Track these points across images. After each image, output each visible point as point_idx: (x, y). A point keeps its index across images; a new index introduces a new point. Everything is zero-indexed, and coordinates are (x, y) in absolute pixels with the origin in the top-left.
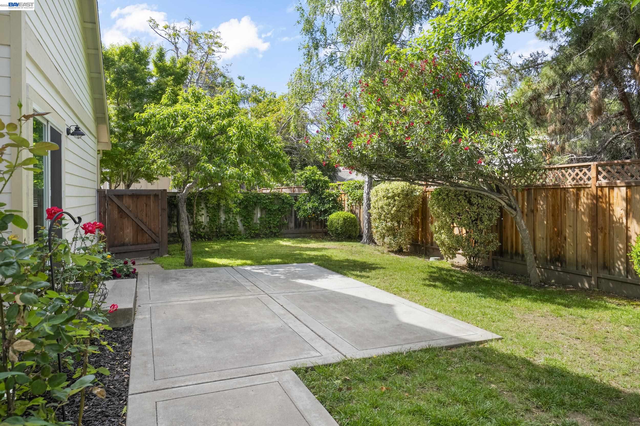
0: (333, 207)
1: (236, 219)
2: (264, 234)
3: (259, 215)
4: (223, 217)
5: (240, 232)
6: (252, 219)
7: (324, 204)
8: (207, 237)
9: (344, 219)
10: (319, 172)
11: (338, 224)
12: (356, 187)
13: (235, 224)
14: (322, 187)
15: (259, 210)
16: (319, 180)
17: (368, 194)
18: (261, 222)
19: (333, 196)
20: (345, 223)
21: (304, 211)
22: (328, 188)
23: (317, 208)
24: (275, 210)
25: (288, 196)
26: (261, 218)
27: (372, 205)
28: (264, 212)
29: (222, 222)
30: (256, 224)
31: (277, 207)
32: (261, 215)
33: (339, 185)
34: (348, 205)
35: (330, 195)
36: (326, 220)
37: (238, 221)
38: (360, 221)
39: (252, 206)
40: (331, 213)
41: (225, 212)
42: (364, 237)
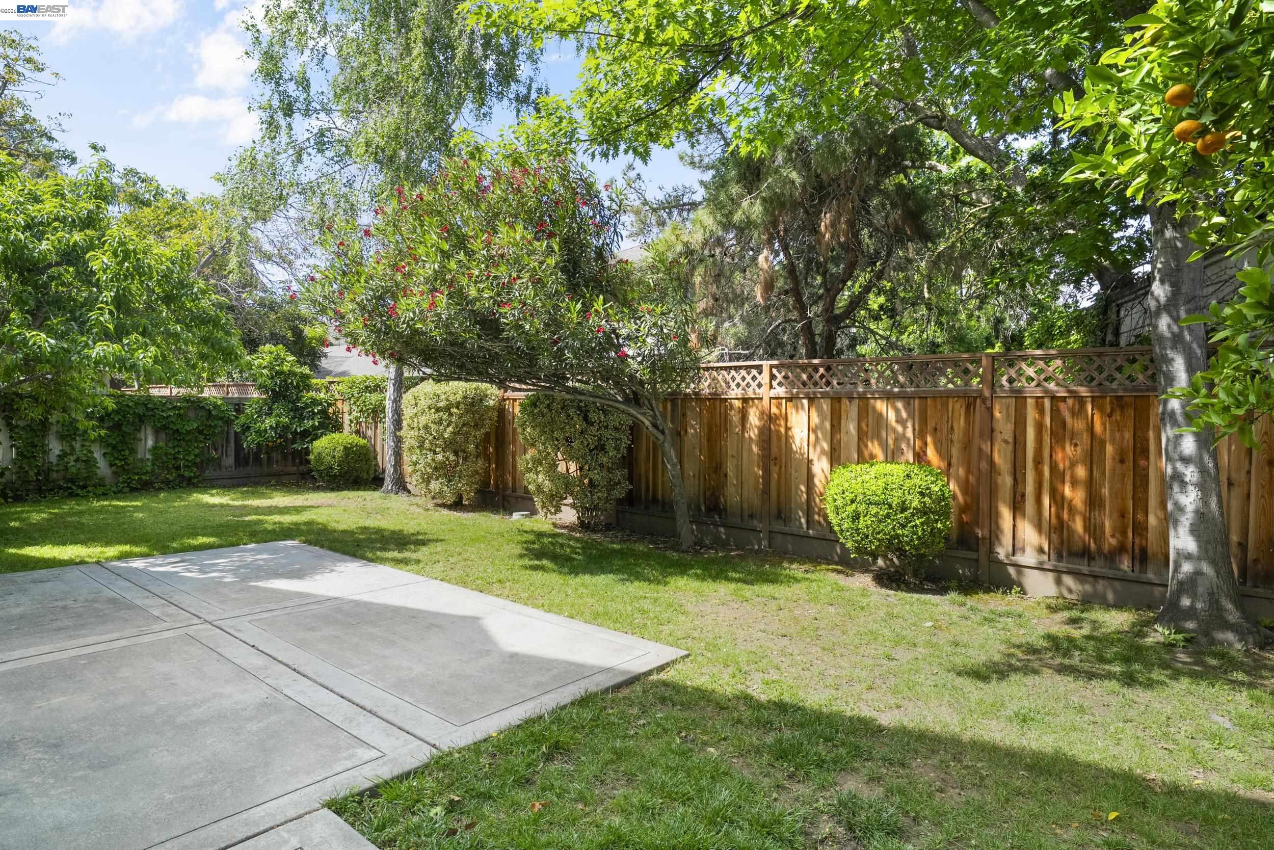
0: (322, 425)
1: (92, 452)
2: (162, 482)
3: (150, 443)
4: (55, 447)
5: (102, 479)
6: (133, 451)
7: (301, 419)
8: (10, 494)
9: (345, 448)
10: (291, 358)
11: (334, 457)
12: (367, 387)
13: (89, 462)
14: (298, 386)
15: (149, 431)
16: (292, 373)
17: (397, 401)
18: (156, 457)
19: (321, 404)
20: (347, 455)
21: (259, 432)
22: (309, 388)
23: (286, 428)
24: (189, 432)
25: (219, 402)
26: (155, 448)
27: (405, 423)
28: (163, 436)
29: (53, 459)
30: (142, 460)
31: (195, 425)
32: (156, 442)
33: (330, 383)
34: (351, 421)
35: (315, 402)
36: (307, 452)
37: (97, 455)
38: (375, 451)
39: (133, 424)
40: (317, 437)
41: (62, 437)
42: (388, 481)
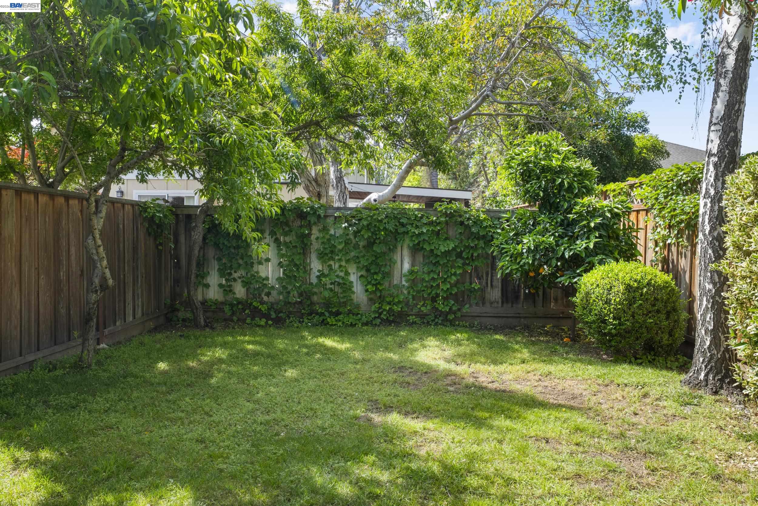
0: (599, 249)
1: (347, 274)
2: (416, 315)
3: (407, 266)
4: (316, 266)
5: (358, 306)
6: (388, 275)
7: (573, 239)
8: (273, 316)
9: (629, 288)
10: (565, 148)
11: (608, 302)
12: (679, 186)
13: (346, 287)
14: (570, 188)
15: (406, 253)
16: (562, 170)
18: (413, 282)
19: (603, 215)
20: (631, 302)
21: (516, 257)
22: (589, 191)
23: (550, 250)
24: (447, 253)
25: (483, 216)
26: (411, 272)
28: (420, 258)
29: (314, 280)
30: (397, 287)
31: (452, 245)
32: (413, 265)
33: (632, 187)
34: (656, 244)
35: (593, 212)
36: (572, 290)
37: (353, 278)
38: (691, 294)
39: (384, 242)
40: (591, 267)
41: (322, 256)
42: (699, 359)
